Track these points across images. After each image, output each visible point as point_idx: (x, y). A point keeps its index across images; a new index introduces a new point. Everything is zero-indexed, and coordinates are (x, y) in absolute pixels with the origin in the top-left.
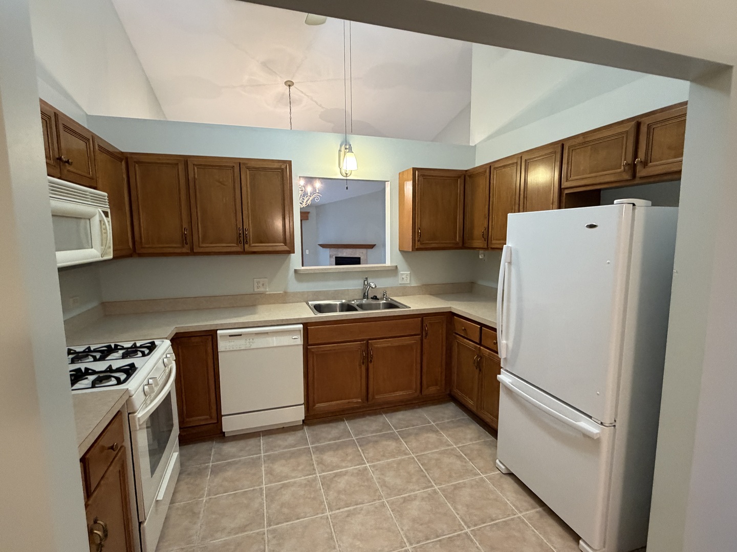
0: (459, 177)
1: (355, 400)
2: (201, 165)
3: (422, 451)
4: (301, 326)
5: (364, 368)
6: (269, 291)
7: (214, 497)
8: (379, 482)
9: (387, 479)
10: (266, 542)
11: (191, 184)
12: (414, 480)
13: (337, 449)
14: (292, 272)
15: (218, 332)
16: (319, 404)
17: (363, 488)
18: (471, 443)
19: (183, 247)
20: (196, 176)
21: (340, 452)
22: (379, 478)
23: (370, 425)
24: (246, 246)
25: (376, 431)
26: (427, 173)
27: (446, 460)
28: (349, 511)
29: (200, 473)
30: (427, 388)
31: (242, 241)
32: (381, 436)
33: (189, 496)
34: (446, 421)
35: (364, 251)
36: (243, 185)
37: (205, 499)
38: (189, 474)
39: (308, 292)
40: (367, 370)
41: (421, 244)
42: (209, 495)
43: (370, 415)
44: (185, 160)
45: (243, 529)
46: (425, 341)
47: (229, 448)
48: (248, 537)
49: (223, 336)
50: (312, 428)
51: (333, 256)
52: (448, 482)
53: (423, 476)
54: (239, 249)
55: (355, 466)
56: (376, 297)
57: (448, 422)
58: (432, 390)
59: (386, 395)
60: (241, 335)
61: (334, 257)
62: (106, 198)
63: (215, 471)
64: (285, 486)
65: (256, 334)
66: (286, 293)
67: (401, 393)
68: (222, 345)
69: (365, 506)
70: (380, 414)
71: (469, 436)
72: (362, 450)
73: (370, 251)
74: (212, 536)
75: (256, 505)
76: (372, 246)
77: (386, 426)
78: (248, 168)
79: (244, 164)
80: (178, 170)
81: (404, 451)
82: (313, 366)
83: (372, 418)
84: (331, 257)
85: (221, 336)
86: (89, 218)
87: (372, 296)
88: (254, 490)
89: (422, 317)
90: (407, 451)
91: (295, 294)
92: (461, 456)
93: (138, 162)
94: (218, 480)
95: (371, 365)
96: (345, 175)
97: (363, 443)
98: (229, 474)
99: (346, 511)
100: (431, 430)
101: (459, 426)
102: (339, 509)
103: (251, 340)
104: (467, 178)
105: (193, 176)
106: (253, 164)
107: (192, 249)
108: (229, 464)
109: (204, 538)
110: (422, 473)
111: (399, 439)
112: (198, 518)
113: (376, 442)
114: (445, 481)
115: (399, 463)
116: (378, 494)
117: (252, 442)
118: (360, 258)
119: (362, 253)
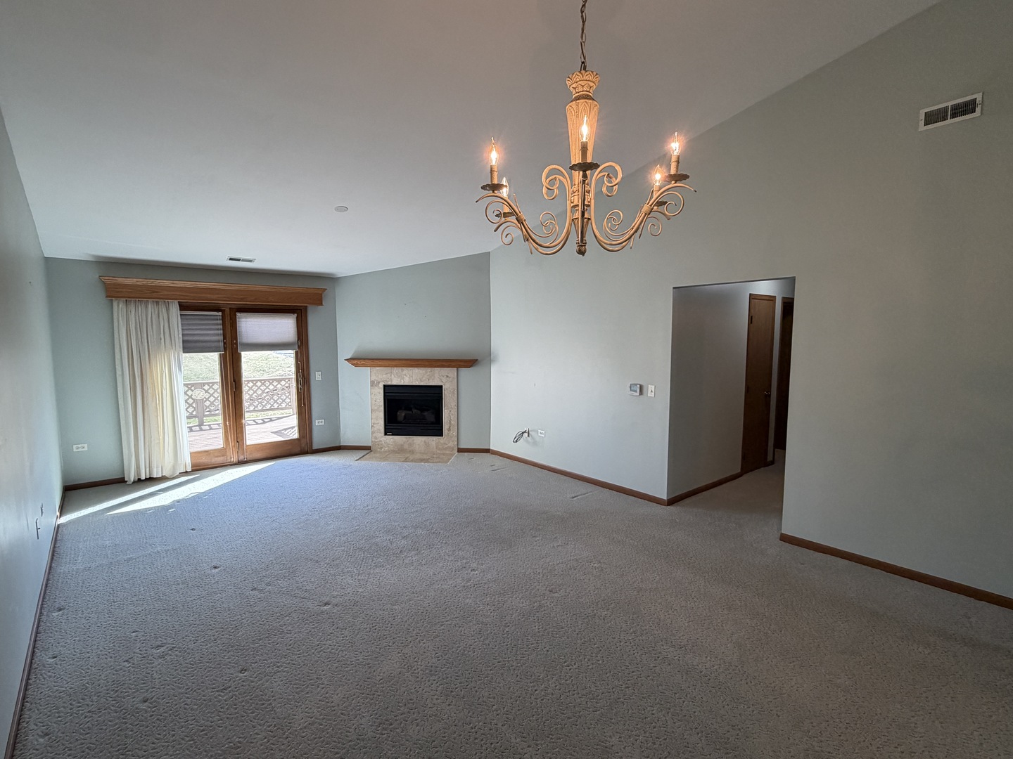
35: (451, 372)
51: (378, 382)
61: (381, 386)
73: (464, 371)
76: (470, 363)
84: (373, 384)
118: (442, 386)
119: (447, 376)
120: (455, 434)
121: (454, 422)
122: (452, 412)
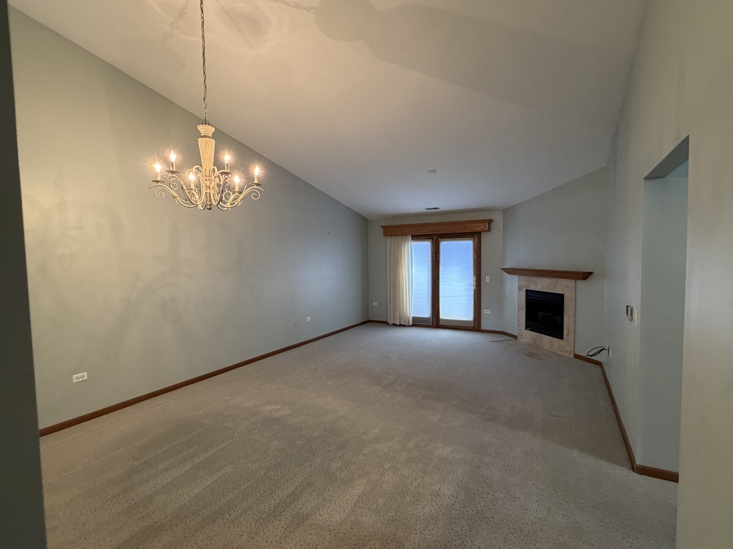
35: (570, 283)
51: (523, 287)
61: (524, 290)
73: (581, 284)
76: (586, 276)
84: (520, 289)
118: (563, 295)
119: (568, 286)
120: (572, 339)
121: (571, 329)
122: (570, 319)
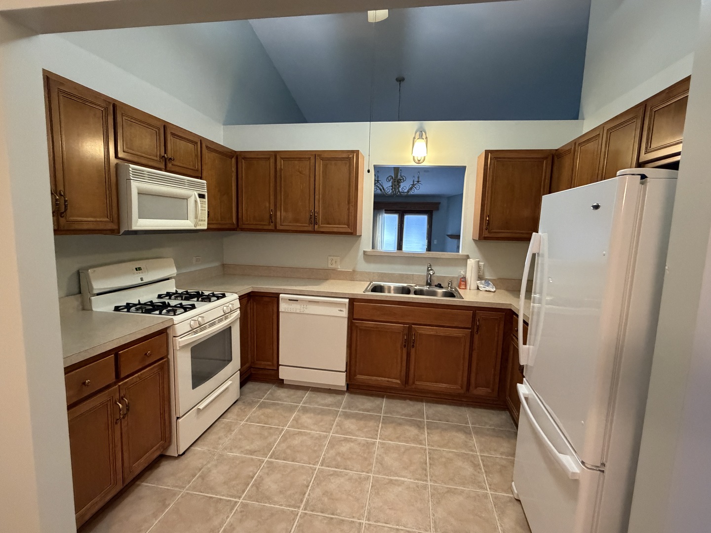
0: (546, 158)
1: (394, 381)
2: (287, 158)
3: (439, 446)
4: (347, 300)
5: (405, 350)
6: (340, 268)
7: (249, 423)
8: (377, 458)
9: (386, 458)
10: (261, 468)
11: (278, 174)
12: (412, 468)
13: (361, 419)
14: (361, 253)
15: (281, 295)
16: (360, 376)
17: (360, 458)
18: (500, 456)
19: (270, 225)
20: (282, 167)
21: (362, 423)
22: (380, 455)
23: (403, 408)
24: (316, 226)
25: (406, 415)
26: (502, 155)
27: (459, 463)
28: (335, 471)
29: (251, 404)
30: (476, 387)
31: (313, 221)
32: (407, 421)
33: (235, 417)
34: (488, 427)
36: (316, 173)
37: (243, 423)
38: (244, 402)
39: (374, 273)
40: (408, 355)
41: (489, 232)
42: (247, 421)
43: (411, 399)
44: (275, 154)
45: (252, 452)
46: (476, 337)
47: (281, 393)
48: (252, 459)
49: (284, 299)
50: (353, 396)
52: (445, 483)
53: (423, 469)
54: (310, 229)
55: (367, 438)
56: (440, 285)
57: (488, 430)
58: (481, 391)
59: (428, 384)
60: (298, 301)
62: (205, 184)
63: (263, 406)
64: (300, 433)
65: (309, 301)
66: (354, 271)
67: (444, 385)
68: (283, 307)
69: (351, 473)
70: (422, 401)
71: (502, 450)
72: (382, 427)
74: (231, 449)
75: (271, 440)
77: (420, 414)
78: (322, 159)
79: (319, 155)
80: (270, 163)
81: (421, 440)
82: (357, 340)
83: (411, 403)
85: (282, 299)
86: (185, 199)
87: (437, 284)
88: (277, 428)
89: (475, 311)
90: (424, 442)
91: (362, 273)
92: (479, 465)
93: (244, 158)
94: (260, 413)
95: (413, 351)
96: (417, 161)
97: (386, 421)
98: (268, 411)
99: (333, 471)
100: (465, 431)
101: (497, 437)
102: (328, 467)
103: (305, 306)
104: (556, 158)
105: (280, 167)
106: (326, 156)
107: (276, 227)
108: (274, 404)
109: (225, 449)
110: (424, 465)
111: (423, 428)
112: (231, 434)
113: (400, 424)
114: (443, 481)
115: (407, 450)
116: (370, 467)
117: (300, 393)
